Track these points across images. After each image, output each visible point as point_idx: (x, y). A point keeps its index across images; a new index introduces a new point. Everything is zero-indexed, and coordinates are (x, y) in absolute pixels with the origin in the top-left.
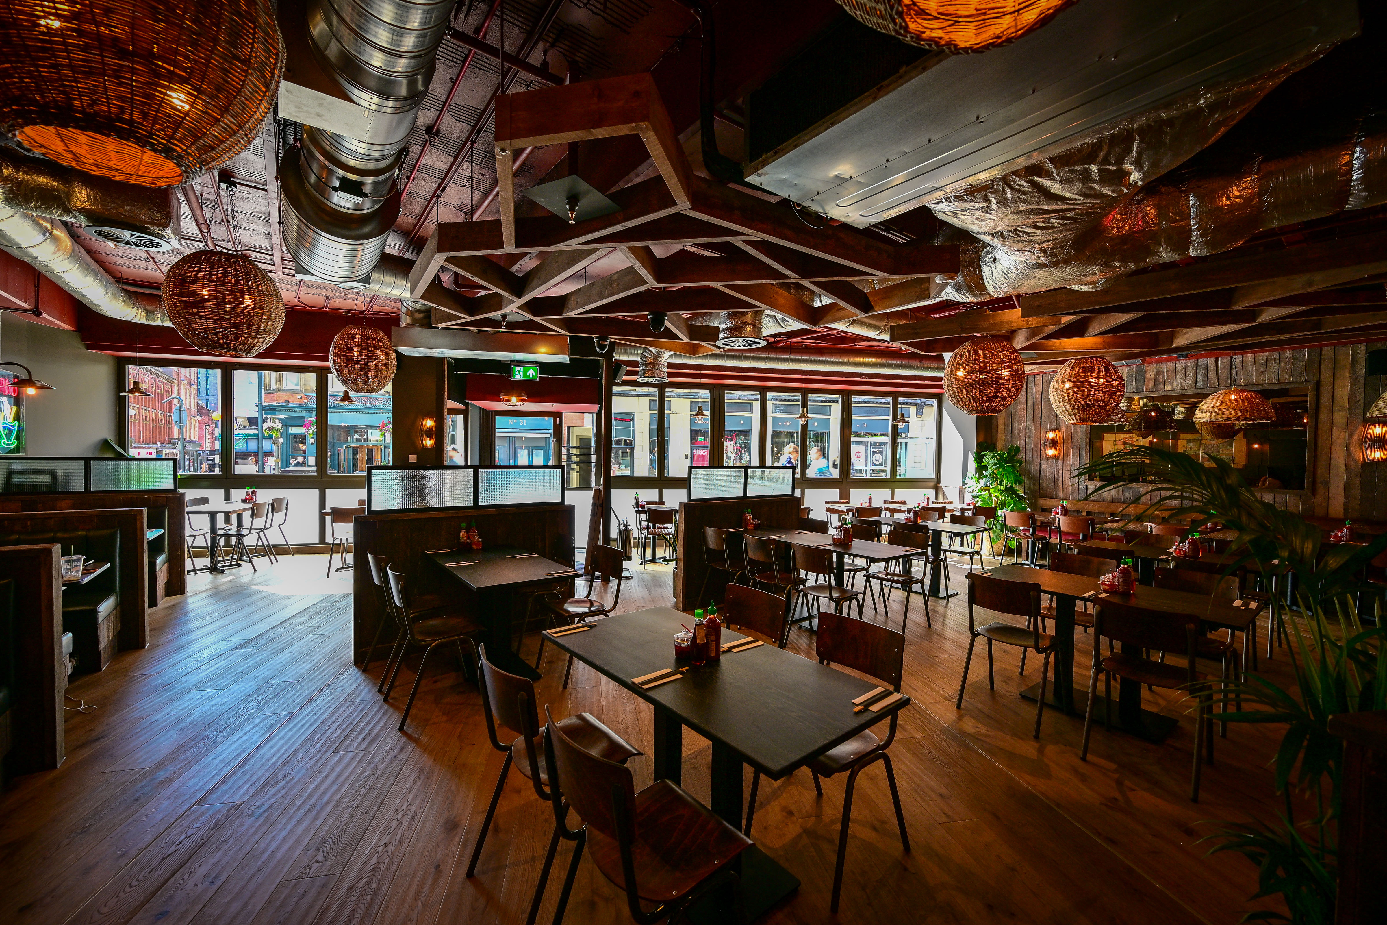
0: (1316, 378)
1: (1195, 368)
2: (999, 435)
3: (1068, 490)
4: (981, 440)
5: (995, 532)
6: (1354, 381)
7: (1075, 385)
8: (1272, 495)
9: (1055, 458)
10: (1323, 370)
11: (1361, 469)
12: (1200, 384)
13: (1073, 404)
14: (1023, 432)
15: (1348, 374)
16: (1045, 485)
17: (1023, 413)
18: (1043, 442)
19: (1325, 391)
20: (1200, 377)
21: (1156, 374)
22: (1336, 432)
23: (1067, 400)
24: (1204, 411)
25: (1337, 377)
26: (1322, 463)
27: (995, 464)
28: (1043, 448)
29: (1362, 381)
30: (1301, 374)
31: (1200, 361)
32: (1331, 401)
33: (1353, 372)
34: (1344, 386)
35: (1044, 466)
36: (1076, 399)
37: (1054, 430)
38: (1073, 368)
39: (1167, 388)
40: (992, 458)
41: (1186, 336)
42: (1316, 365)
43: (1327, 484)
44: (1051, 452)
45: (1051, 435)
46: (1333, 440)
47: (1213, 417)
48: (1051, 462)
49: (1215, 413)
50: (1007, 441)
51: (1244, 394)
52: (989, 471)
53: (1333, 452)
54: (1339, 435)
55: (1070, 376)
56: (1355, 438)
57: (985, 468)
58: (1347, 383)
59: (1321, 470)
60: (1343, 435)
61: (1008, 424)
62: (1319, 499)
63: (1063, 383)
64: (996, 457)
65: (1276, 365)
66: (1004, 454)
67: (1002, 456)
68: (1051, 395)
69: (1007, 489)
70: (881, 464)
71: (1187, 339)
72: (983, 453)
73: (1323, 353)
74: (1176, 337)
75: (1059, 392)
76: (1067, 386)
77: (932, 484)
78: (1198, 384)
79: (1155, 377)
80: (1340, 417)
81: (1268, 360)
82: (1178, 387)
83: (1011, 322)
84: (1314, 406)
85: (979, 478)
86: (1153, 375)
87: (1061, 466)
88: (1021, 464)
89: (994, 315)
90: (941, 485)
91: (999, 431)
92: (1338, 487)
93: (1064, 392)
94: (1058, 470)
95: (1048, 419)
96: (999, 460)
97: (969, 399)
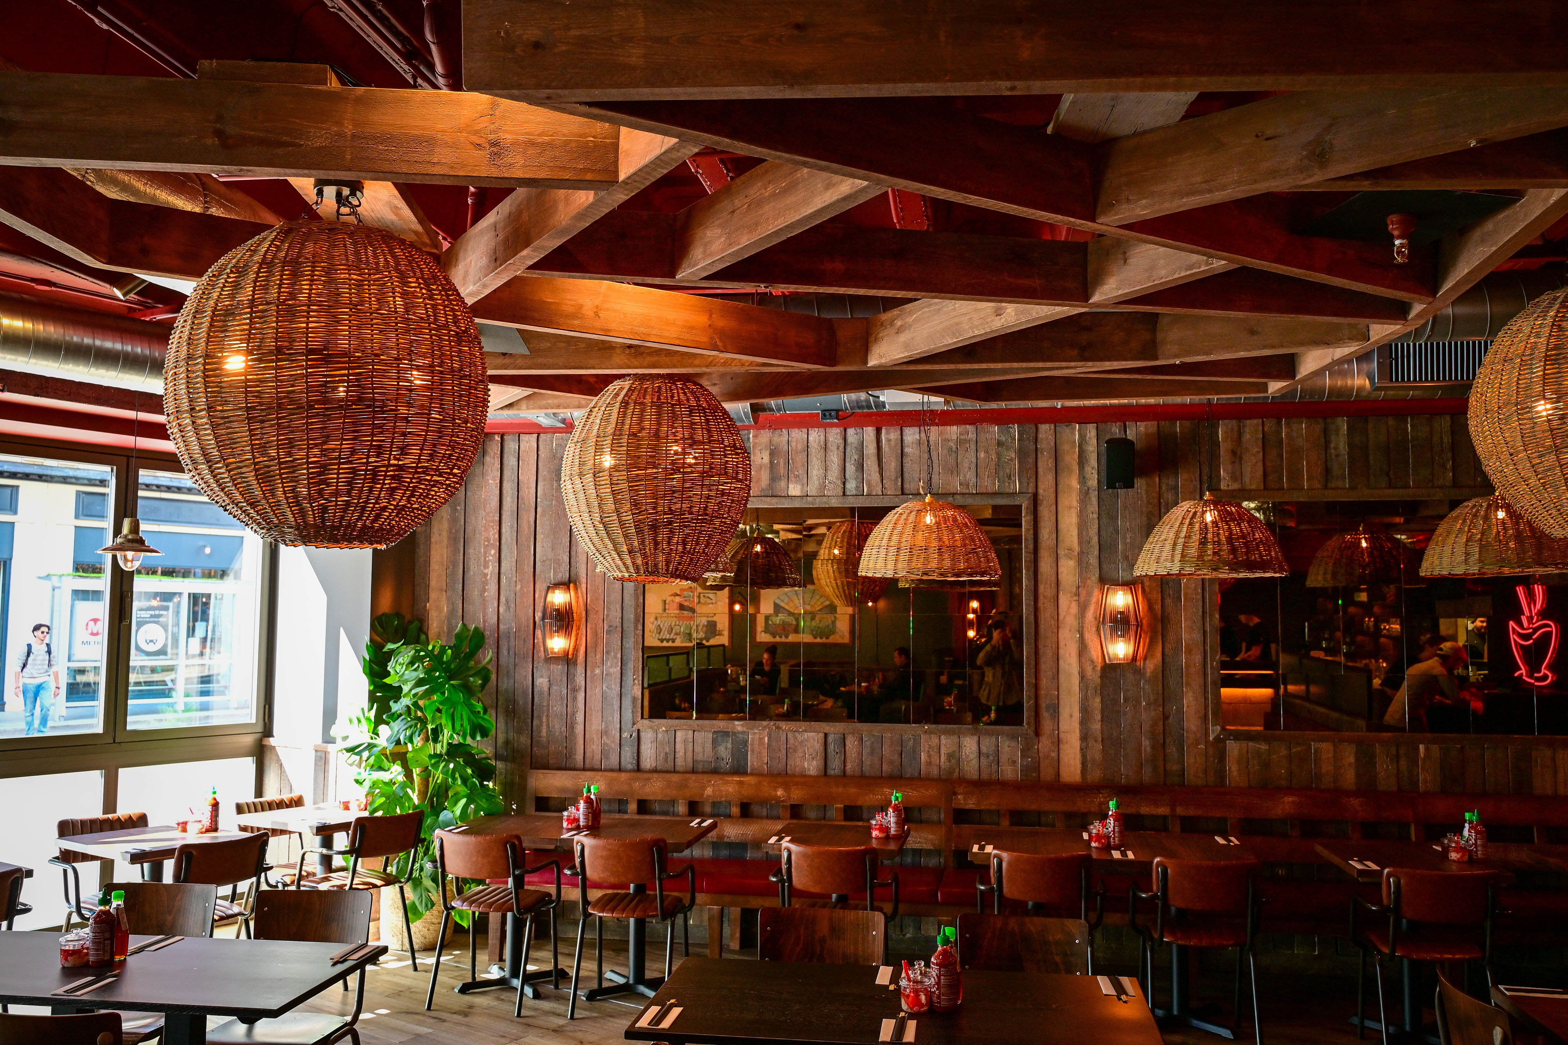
0: (1031, 490)
1: (842, 446)
2: (433, 595)
3: (595, 748)
4: (386, 604)
5: (417, 883)
6: (1084, 494)
7: (632, 461)
8: (976, 738)
9: (567, 659)
10: (1040, 471)
11: (1101, 677)
12: (851, 486)
13: (628, 518)
14: (492, 587)
15: (1075, 484)
16: (544, 733)
17: (493, 534)
18: (539, 615)
19: (1045, 512)
20: (851, 469)
21: (772, 454)
22: (1064, 600)
23: (610, 506)
24: (883, 552)
25: (1060, 487)
26: (1046, 666)
27: (420, 683)
28: (539, 633)
29: (1094, 496)
30: (1009, 477)
31: (851, 432)
32: (1054, 536)
33: (1083, 480)
34: (1070, 508)
35: (542, 682)
36: (635, 504)
37: (566, 584)
38: (625, 404)
39: (795, 490)
40: (412, 663)
41: (903, 337)
42: (1031, 460)
43: (1055, 710)
44: (558, 643)
45: (559, 598)
46: (1061, 617)
47: (900, 566)
48: (558, 669)
49: (904, 556)
50: (452, 612)
51: (950, 513)
52: (405, 701)
53: (1061, 644)
54: (1068, 606)
55: (617, 433)
56: (1090, 615)
57: (396, 693)
58: (1075, 503)
59: (1045, 682)
60: (1074, 608)
61: (454, 564)
62: (1044, 744)
63: (598, 449)
64: (421, 659)
65: (971, 455)
66: (443, 650)
67: (436, 659)
68: (567, 486)
69: (454, 751)
70: (162, 652)
71: (906, 346)
72: (390, 646)
73: (1040, 436)
74: (876, 340)
75: (589, 478)
76: (608, 461)
77: (249, 740)
78: (848, 486)
79: (771, 462)
80: (1068, 569)
81: (960, 442)
82: (812, 490)
83: (430, 142)
84: (1031, 547)
85: (379, 721)
86: (766, 459)
87: (580, 680)
88: (486, 680)
89: (359, 101)
90: (272, 741)
91: (433, 583)
92: (1071, 716)
93: (605, 479)
94: (575, 690)
95: (550, 555)
96: (428, 671)
97: (264, 477)
